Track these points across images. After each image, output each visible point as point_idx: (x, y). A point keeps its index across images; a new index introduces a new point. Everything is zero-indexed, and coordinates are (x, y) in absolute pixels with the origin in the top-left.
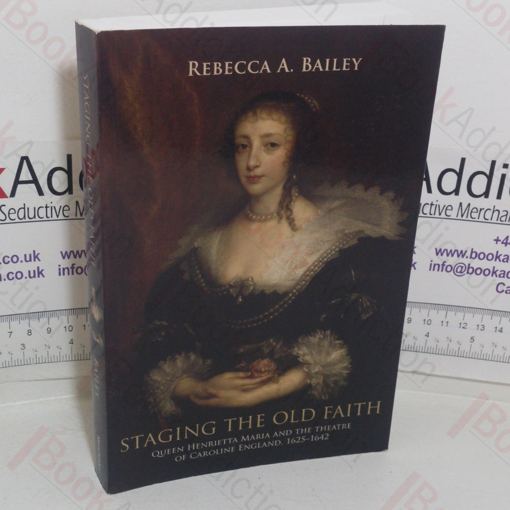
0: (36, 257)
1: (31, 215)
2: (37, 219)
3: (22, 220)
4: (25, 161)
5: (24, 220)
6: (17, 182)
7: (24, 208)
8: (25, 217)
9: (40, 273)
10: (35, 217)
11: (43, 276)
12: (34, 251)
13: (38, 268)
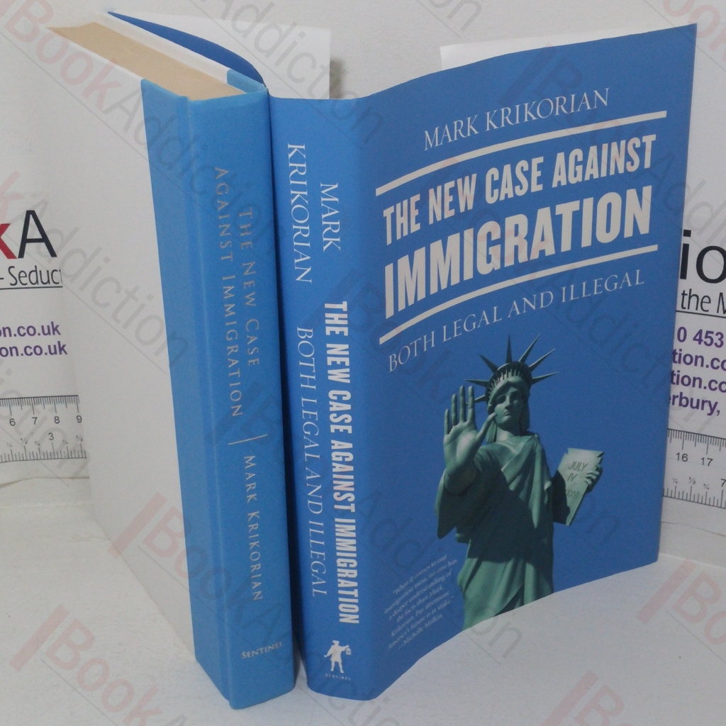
0: (55, 329)
1: (45, 280)
2: (52, 284)
3: (34, 285)
4: (31, 216)
5: (36, 285)
6: (25, 241)
7: (36, 271)
8: (37, 281)
9: (62, 349)
10: (49, 282)
11: (66, 353)
12: (52, 323)
13: (59, 342)
